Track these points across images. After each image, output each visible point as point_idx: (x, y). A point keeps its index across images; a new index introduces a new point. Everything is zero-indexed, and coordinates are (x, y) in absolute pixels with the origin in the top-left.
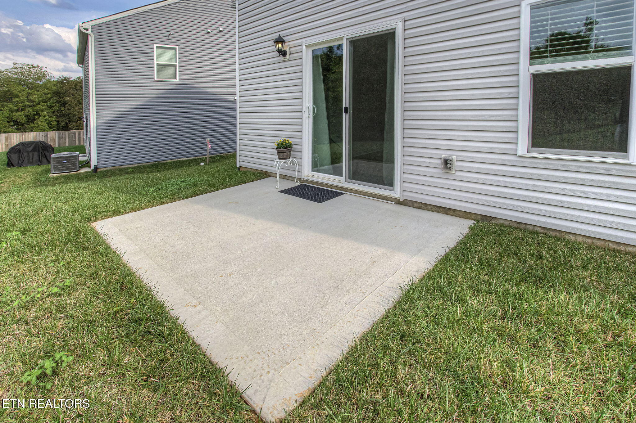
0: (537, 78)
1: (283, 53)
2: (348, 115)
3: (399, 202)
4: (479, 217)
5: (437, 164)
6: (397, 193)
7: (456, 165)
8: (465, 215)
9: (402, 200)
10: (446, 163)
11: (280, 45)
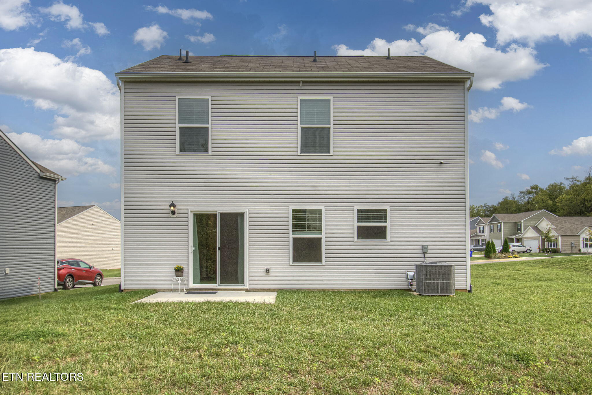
0: (295, 239)
1: (173, 213)
2: (219, 251)
3: (247, 291)
4: (278, 290)
5: (263, 271)
6: (246, 286)
7: (271, 271)
8: (273, 290)
9: (248, 289)
10: (267, 271)
11: (172, 208)
